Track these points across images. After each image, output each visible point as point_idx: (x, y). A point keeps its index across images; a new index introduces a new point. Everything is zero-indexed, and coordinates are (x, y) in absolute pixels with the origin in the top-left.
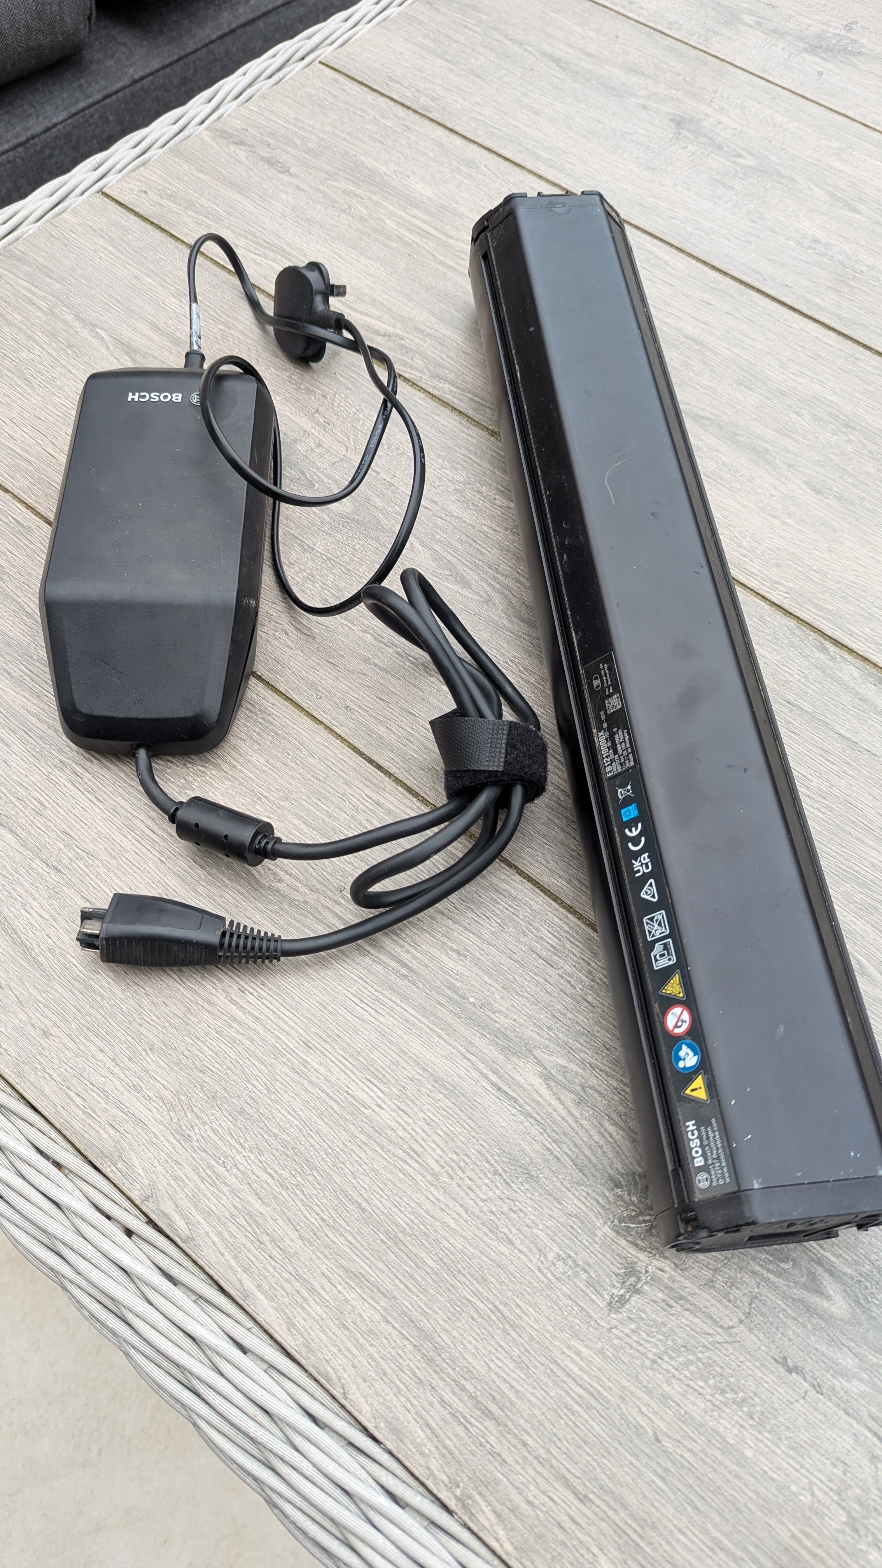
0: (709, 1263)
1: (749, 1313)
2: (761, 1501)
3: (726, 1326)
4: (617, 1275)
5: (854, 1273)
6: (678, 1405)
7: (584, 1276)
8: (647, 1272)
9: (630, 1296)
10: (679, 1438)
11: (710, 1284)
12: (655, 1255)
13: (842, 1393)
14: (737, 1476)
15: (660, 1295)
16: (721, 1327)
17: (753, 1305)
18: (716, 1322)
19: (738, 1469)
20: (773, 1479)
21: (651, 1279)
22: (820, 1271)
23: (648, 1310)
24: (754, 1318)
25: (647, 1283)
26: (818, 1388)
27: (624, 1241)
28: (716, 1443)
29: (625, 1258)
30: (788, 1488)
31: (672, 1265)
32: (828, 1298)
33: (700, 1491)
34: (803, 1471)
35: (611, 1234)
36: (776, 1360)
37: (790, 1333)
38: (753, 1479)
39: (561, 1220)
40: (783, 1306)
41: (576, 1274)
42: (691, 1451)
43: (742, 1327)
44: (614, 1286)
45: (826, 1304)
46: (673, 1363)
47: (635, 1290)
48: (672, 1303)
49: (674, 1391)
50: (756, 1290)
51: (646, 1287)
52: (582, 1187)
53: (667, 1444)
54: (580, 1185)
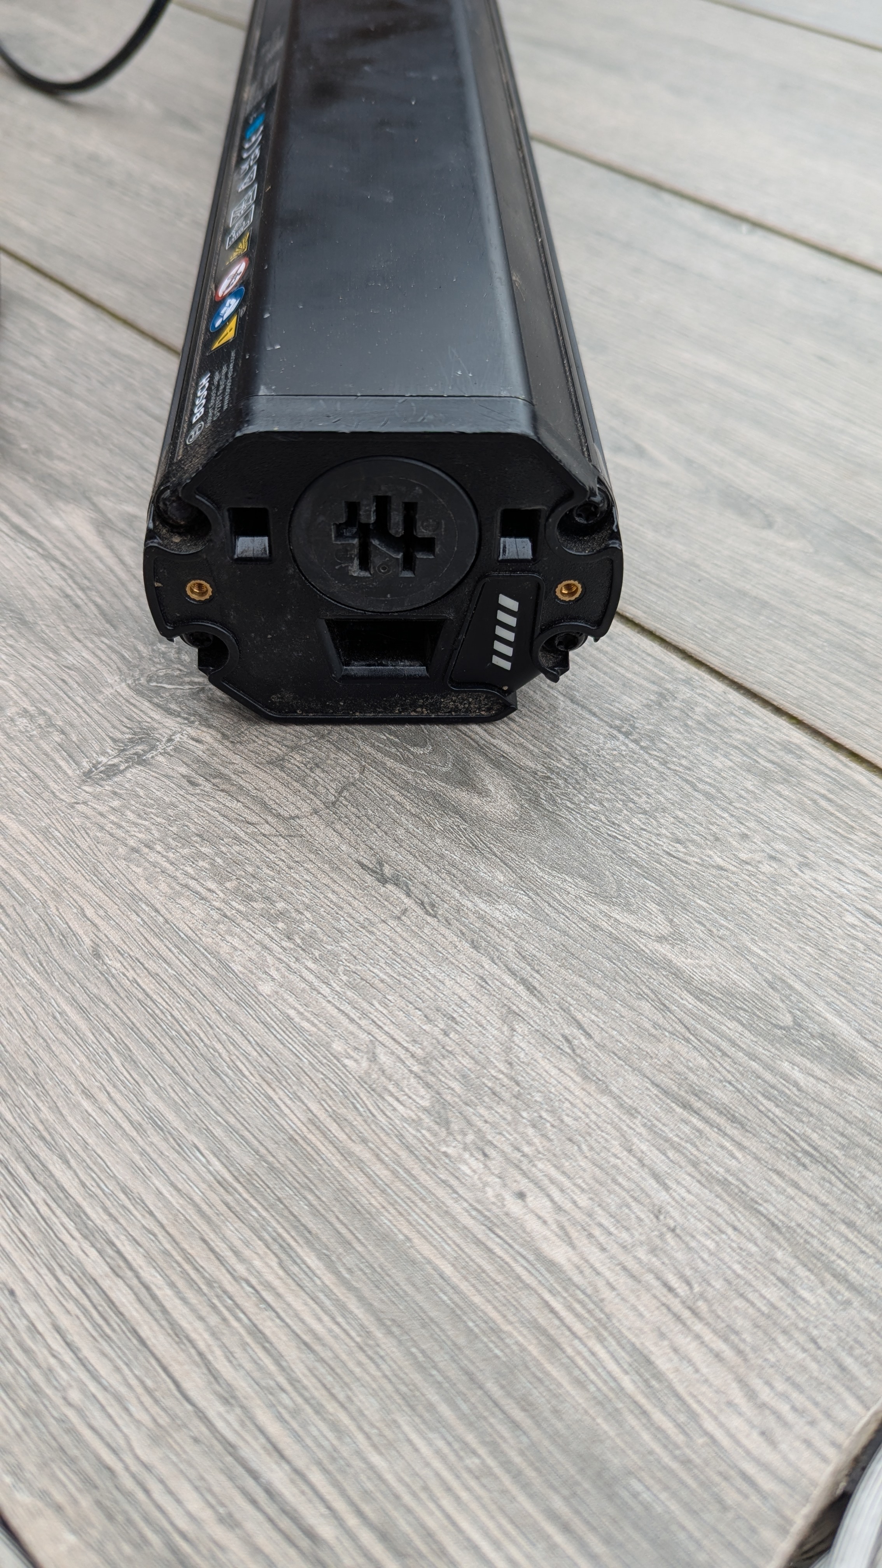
0: (284, 738)
1: (334, 804)
2: (265, 1061)
3: (286, 815)
4: (114, 740)
5: (539, 767)
6: (157, 911)
7: (57, 737)
8: (170, 740)
9: (127, 768)
10: (139, 954)
11: (278, 762)
12: (193, 722)
13: (473, 918)
14: (232, 1020)
15: (184, 770)
16: (278, 816)
17: (345, 793)
18: (269, 810)
19: (235, 1008)
20: (301, 1030)
21: (175, 750)
22: (479, 759)
23: (153, 786)
24: (343, 809)
25: (165, 753)
26: (430, 909)
27: (147, 704)
28: (208, 969)
29: (139, 722)
30: (328, 1046)
31: (219, 736)
32: (483, 793)
33: (148, 1035)
34: (363, 1022)
35: (127, 692)
36: (362, 865)
37: (400, 832)
38: (260, 1027)
39: (50, 672)
40: (399, 798)
41: (45, 735)
42: (154, 975)
43: (315, 818)
44: (104, 753)
45: (476, 800)
46: (171, 855)
47: (140, 760)
48: (201, 780)
49: (155, 891)
50: (357, 776)
51: (161, 758)
52: (103, 639)
53: (114, 963)
54: (100, 634)
